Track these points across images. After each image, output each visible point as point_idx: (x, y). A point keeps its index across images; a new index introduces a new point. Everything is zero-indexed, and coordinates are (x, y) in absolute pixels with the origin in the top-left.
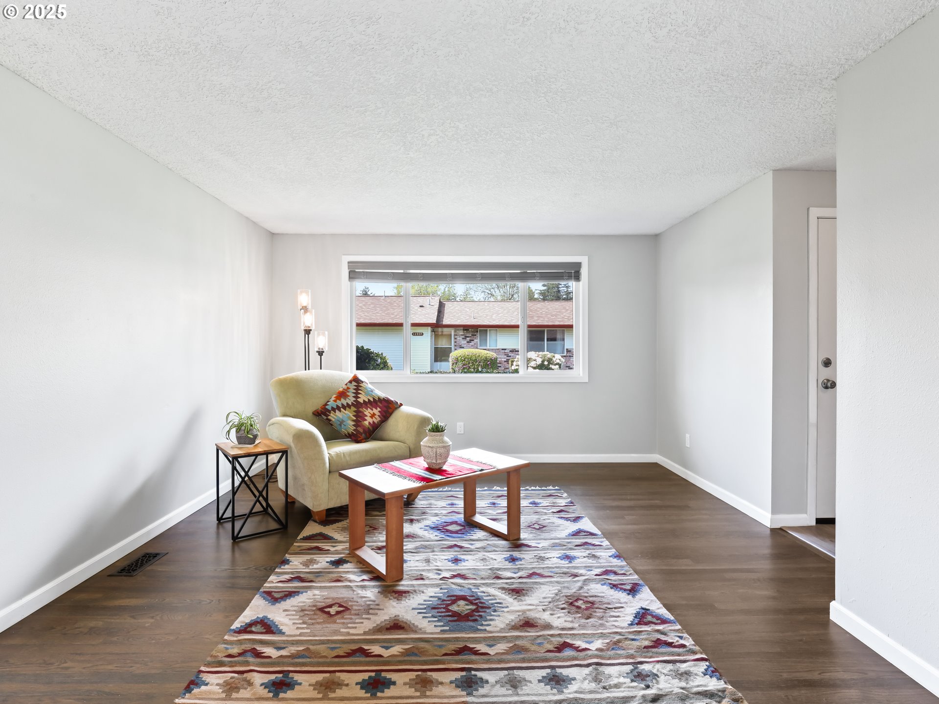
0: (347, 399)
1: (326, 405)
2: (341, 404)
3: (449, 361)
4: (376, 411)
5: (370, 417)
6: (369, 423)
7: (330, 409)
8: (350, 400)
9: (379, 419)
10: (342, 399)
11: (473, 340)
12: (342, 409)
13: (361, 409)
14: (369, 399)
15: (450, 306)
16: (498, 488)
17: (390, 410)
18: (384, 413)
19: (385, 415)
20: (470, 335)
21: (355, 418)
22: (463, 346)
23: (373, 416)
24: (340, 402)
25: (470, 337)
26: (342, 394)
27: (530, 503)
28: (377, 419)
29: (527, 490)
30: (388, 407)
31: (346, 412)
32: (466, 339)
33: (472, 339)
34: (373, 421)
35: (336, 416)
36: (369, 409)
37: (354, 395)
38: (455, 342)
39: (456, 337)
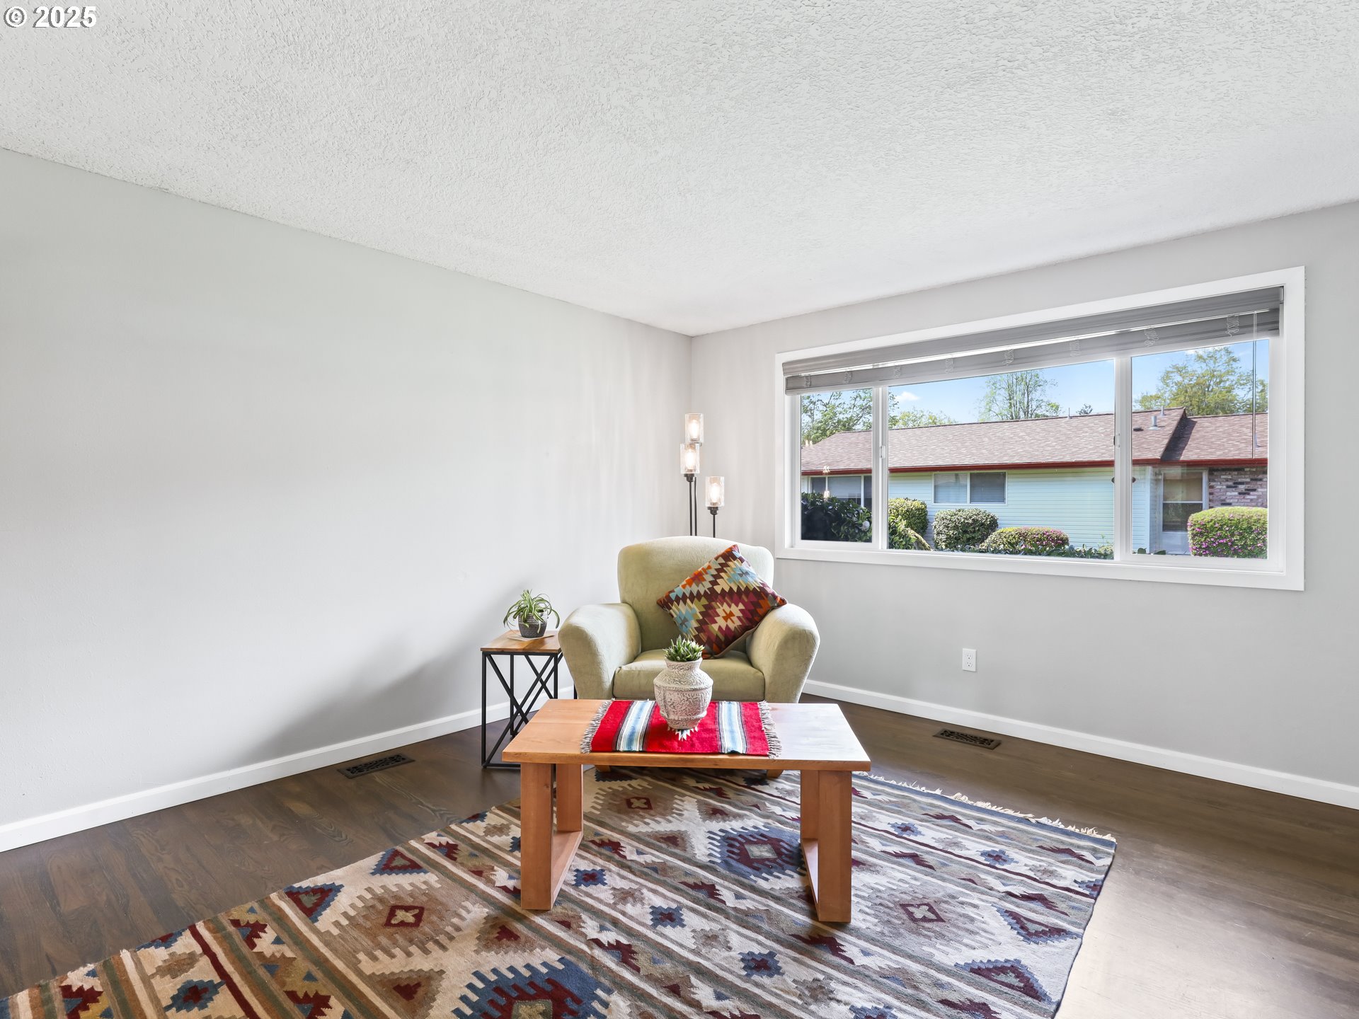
0: (700, 585)
1: (670, 592)
2: (689, 592)
3: (1187, 530)
4: (736, 610)
5: (723, 617)
6: (720, 628)
7: (673, 599)
8: (704, 587)
9: (738, 623)
10: (694, 585)
11: (1254, 490)
12: (688, 600)
13: (713, 603)
14: (731, 589)
15: (1207, 424)
16: (965, 799)
17: (761, 611)
18: (749, 614)
19: (750, 617)
20: (1248, 480)
21: (701, 618)
22: (1228, 501)
23: (728, 616)
24: (690, 589)
25: (1247, 483)
26: (698, 578)
27: (983, 854)
28: (734, 624)
29: (1027, 821)
30: (757, 605)
31: (693, 606)
32: (1236, 487)
33: (1251, 486)
34: (727, 625)
35: (679, 610)
36: (725, 604)
37: (712, 579)
38: (1211, 494)
39: (1212, 484)
